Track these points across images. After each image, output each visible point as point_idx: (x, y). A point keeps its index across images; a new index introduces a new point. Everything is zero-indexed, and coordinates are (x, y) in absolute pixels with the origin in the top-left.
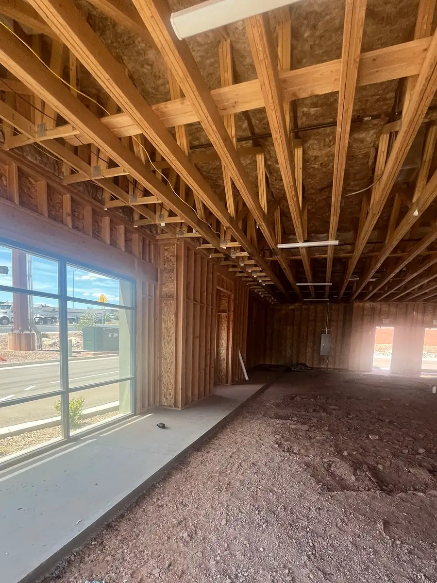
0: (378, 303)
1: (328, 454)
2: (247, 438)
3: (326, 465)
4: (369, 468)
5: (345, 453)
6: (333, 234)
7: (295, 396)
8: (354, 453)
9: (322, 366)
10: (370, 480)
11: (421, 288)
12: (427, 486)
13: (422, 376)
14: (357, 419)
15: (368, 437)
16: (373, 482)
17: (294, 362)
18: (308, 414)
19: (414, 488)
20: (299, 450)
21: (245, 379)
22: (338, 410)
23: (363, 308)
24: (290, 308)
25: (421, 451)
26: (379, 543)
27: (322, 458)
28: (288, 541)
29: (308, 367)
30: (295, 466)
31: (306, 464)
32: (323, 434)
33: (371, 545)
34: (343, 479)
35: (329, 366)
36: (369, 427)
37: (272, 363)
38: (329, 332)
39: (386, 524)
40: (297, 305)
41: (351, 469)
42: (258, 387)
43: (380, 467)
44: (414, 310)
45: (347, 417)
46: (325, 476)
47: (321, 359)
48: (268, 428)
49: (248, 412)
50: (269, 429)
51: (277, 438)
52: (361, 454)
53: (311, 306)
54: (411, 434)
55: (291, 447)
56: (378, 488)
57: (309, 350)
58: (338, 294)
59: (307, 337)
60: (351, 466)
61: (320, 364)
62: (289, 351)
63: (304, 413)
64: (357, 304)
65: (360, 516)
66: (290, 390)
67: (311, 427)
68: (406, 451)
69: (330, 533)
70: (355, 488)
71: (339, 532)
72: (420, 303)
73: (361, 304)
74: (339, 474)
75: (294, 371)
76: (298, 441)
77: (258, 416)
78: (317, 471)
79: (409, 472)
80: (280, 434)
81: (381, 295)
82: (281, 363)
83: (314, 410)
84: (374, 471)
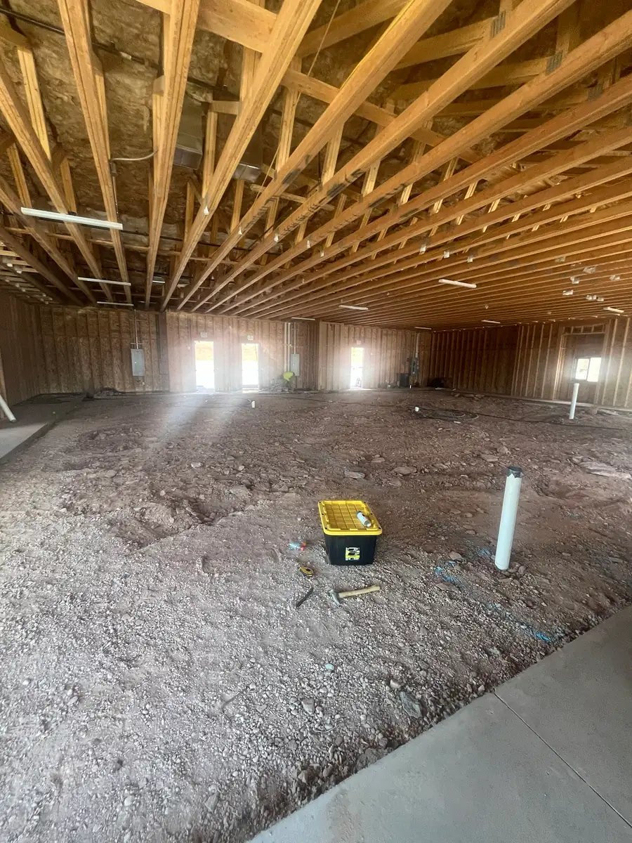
0: (193, 314)
1: (141, 500)
2: (9, 512)
3: (138, 515)
4: (189, 502)
5: (163, 493)
6: (111, 213)
7: (98, 434)
8: (174, 490)
9: (137, 390)
10: (191, 515)
11: (232, 301)
12: (245, 502)
13: (244, 392)
14: (179, 449)
15: (190, 466)
16: (194, 517)
17: (97, 386)
18: (116, 454)
19: (234, 508)
20: (101, 506)
21: (8, 419)
22: (157, 442)
23: (178, 319)
24: (79, 312)
25: (241, 468)
26: (197, 586)
27: (132, 508)
28: (75, 645)
29: (117, 392)
30: (93, 530)
31: (111, 523)
32: (135, 476)
33: (189, 594)
34: (160, 526)
35: (147, 390)
36: (192, 454)
37: (61, 390)
38: (141, 347)
39: (205, 560)
40: (89, 309)
41: (169, 510)
42: (33, 429)
43: (202, 497)
44: (229, 325)
45: (167, 448)
46: (137, 529)
47: (135, 381)
48: (50, 487)
49: (13, 471)
50: (53, 489)
51: (65, 499)
52: (181, 489)
53: (111, 312)
54: (232, 454)
55: (88, 506)
56: (200, 521)
57: (117, 370)
58: (144, 299)
59: (111, 352)
60: (169, 507)
61: (135, 388)
62: (86, 372)
63: (110, 454)
64: (169, 314)
65: (177, 564)
66: (92, 426)
67: (118, 471)
68: (227, 473)
69: (139, 601)
70: (174, 532)
71: (152, 596)
72: (234, 316)
73: (175, 314)
74: (155, 521)
75: (98, 399)
76: (99, 494)
77: (32, 473)
78: (126, 526)
79: (230, 493)
80: (72, 492)
81: (195, 305)
82: (78, 389)
83: (126, 448)
84: (196, 505)
